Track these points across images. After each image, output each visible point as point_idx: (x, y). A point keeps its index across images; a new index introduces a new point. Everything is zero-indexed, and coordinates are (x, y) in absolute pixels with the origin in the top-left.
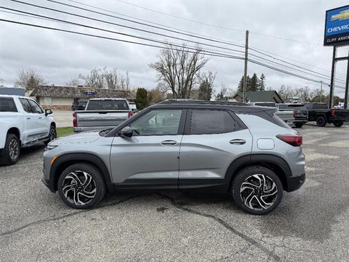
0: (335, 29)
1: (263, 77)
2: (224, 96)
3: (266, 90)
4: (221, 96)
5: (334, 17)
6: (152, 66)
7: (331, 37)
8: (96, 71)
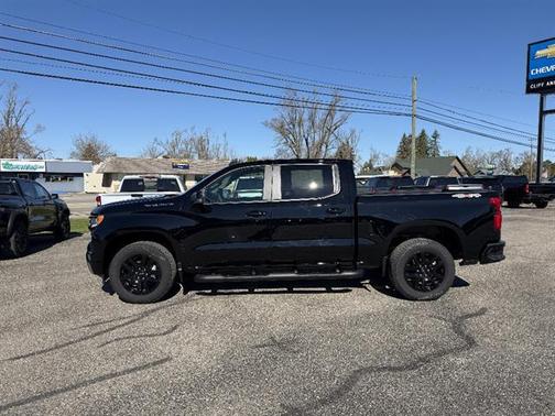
0: (542, 70)
1: (436, 136)
2: (375, 166)
3: (442, 155)
4: (370, 166)
5: (540, 53)
6: (266, 124)
7: (536, 81)
8: (179, 134)
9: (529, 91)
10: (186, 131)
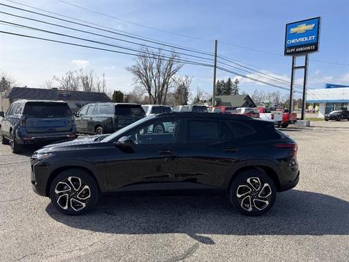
0: (293, 41)
1: (237, 82)
2: (200, 99)
3: (240, 94)
4: (198, 99)
5: (293, 30)
6: (128, 69)
7: (290, 48)
8: (71, 73)
9: (286, 54)
10: (76, 71)
